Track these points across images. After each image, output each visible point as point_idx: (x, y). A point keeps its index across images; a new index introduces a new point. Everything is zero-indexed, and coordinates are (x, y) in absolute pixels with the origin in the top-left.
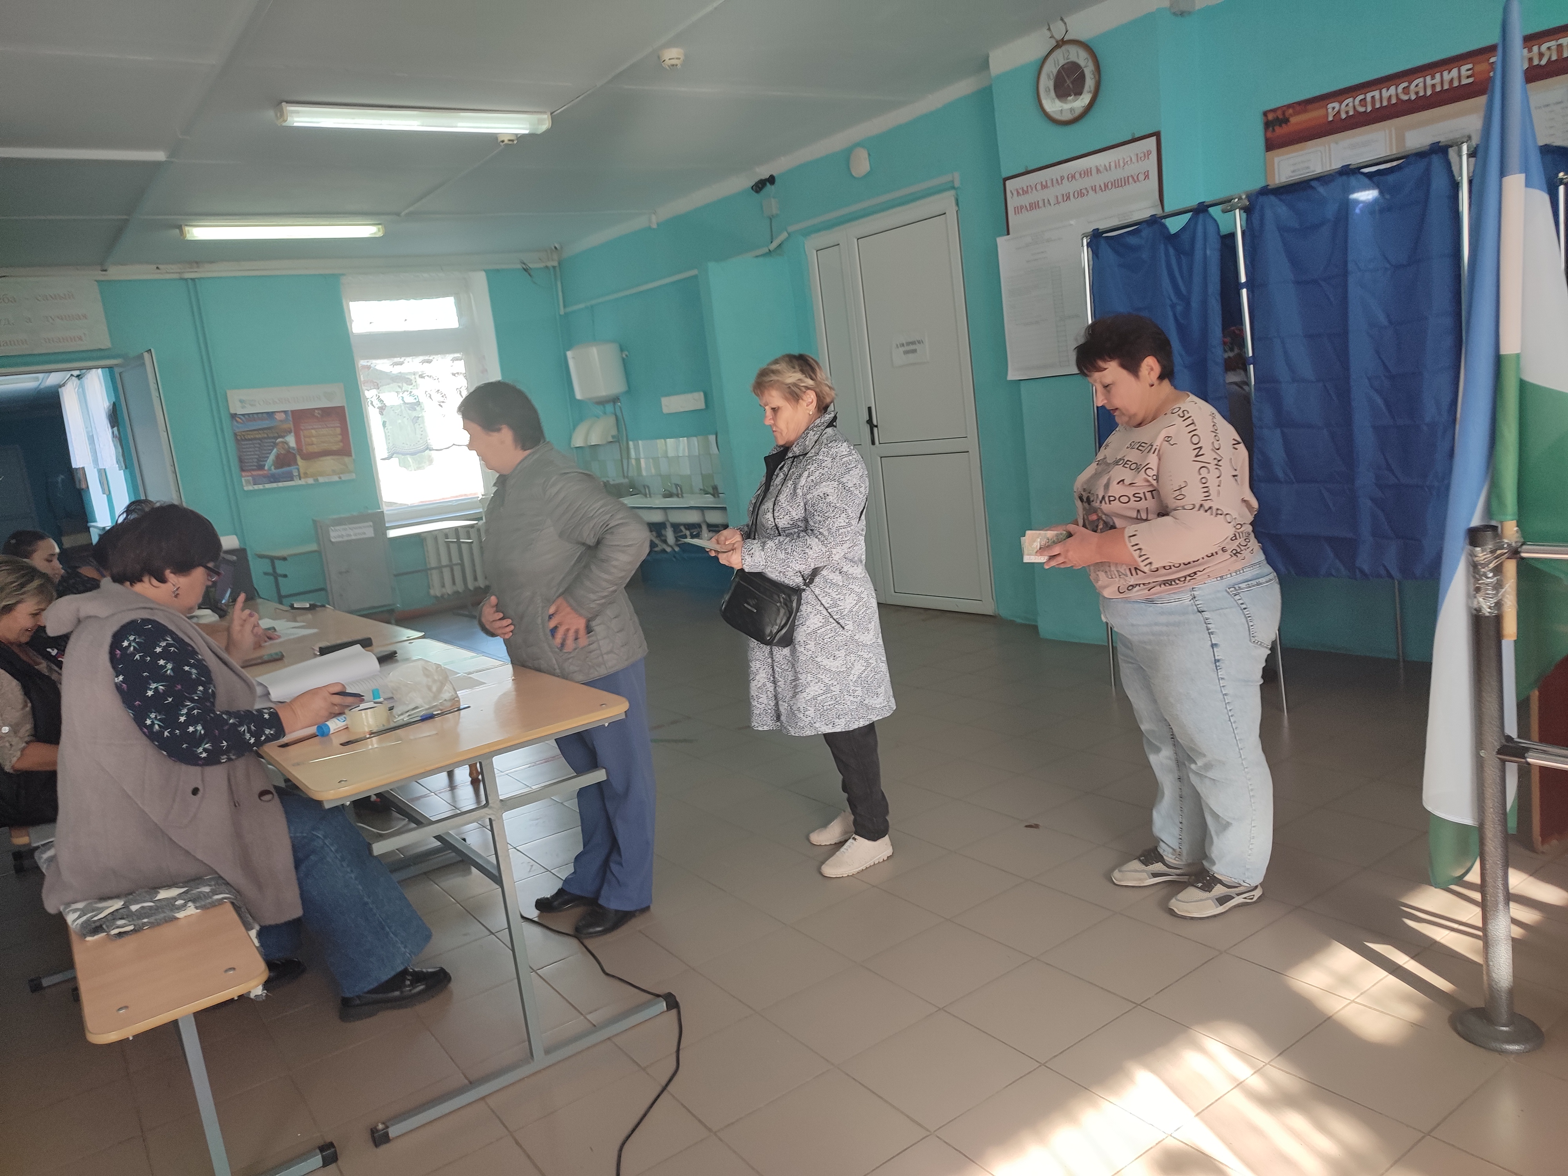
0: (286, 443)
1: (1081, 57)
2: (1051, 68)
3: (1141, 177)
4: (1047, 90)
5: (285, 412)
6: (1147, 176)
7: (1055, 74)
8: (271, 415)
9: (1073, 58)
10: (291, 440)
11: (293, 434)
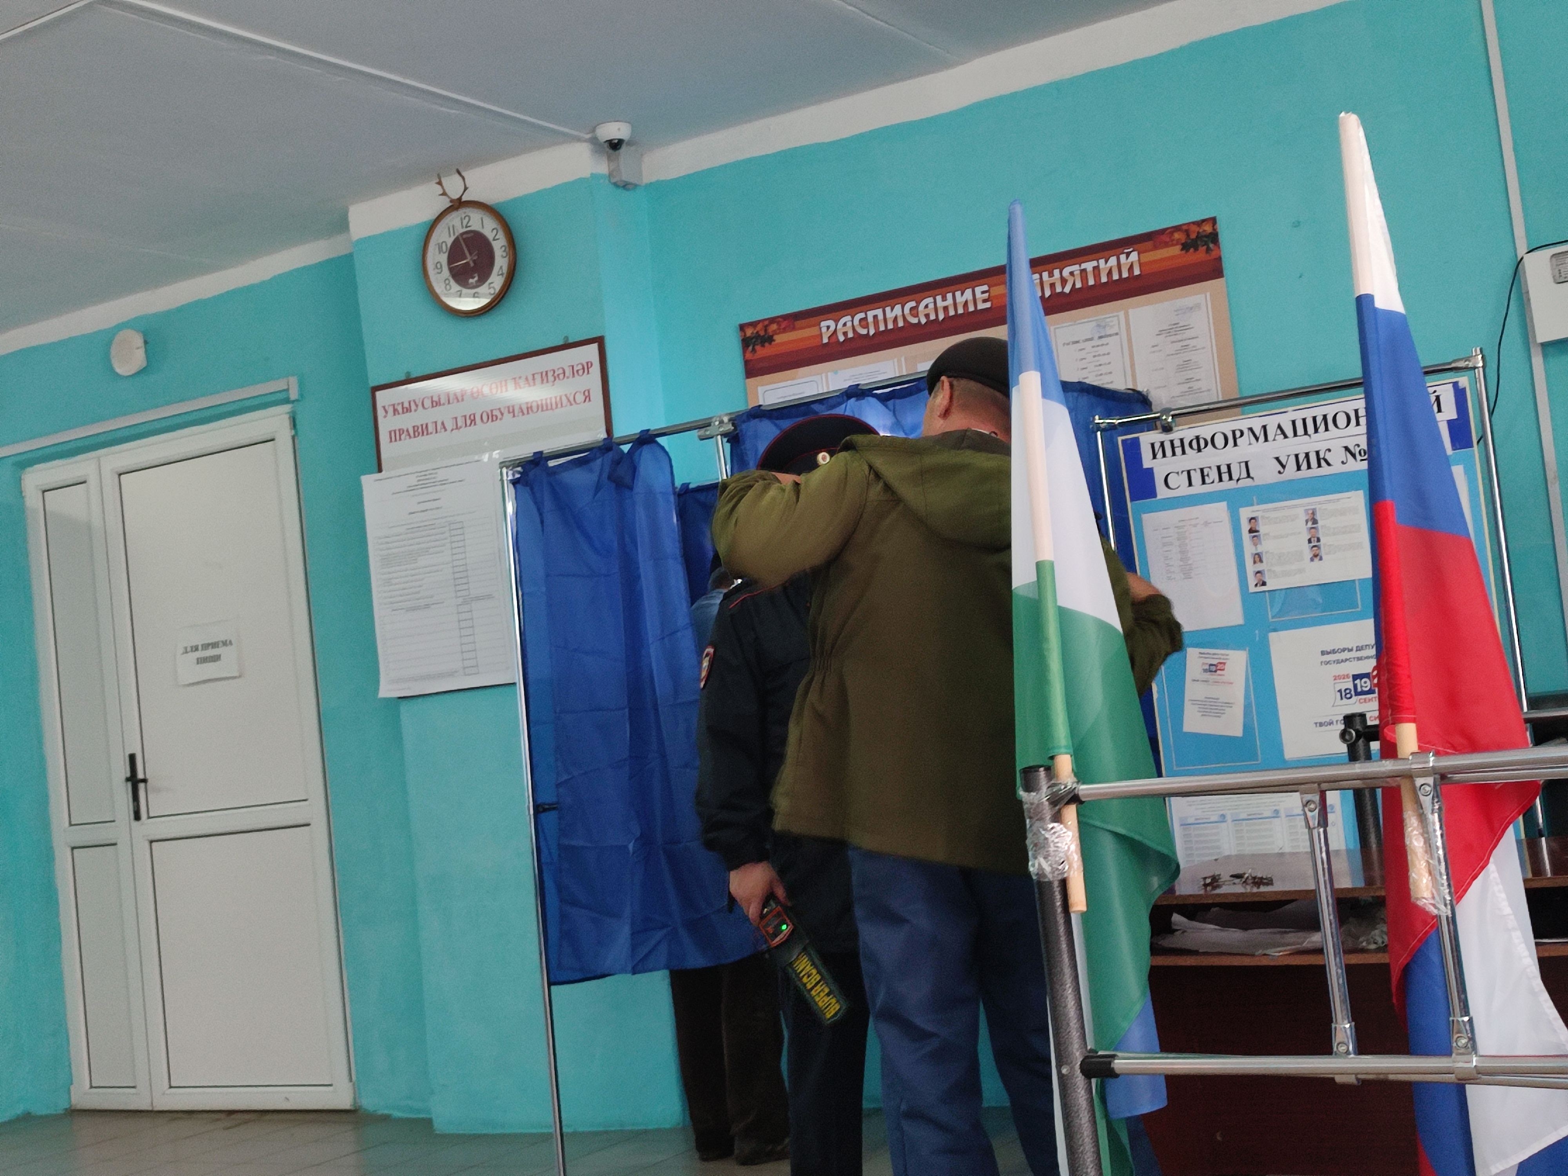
1: (488, 227)
2: (444, 236)
3: (580, 398)
4: (438, 266)
6: (587, 397)
7: (449, 246)
9: (475, 226)
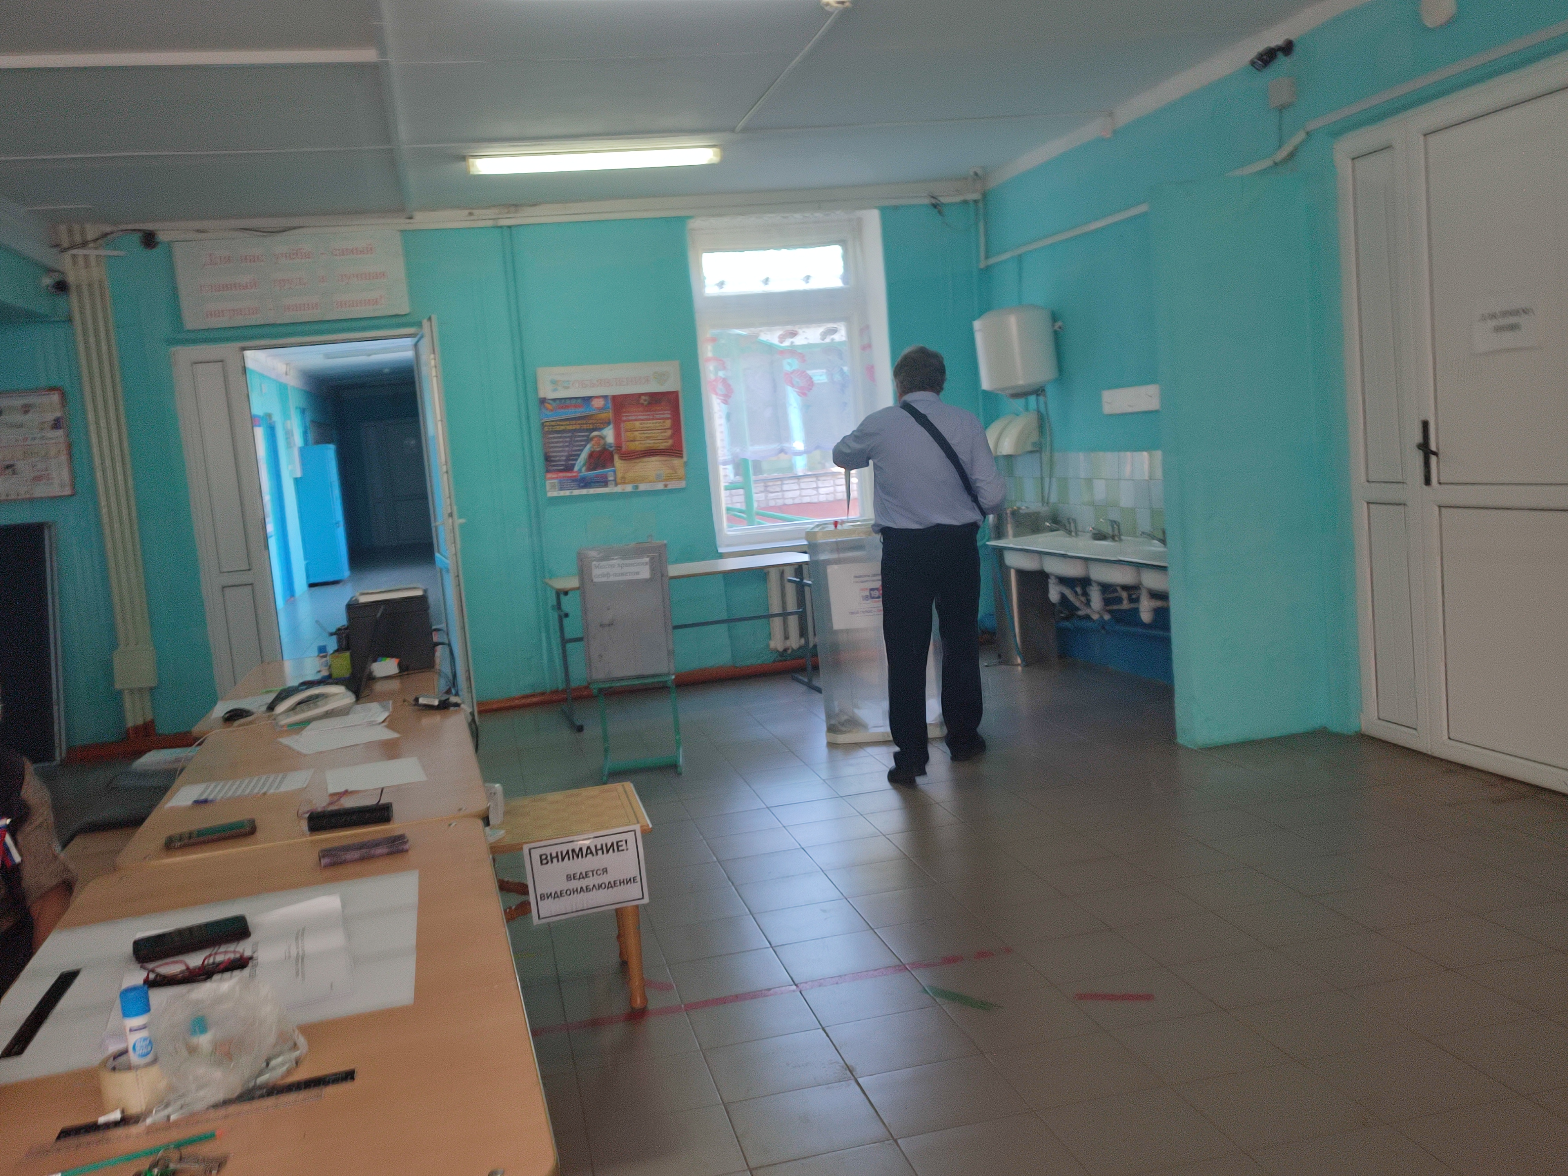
0: (602, 438)
5: (605, 397)
8: (587, 400)
10: (609, 433)
11: (611, 426)
